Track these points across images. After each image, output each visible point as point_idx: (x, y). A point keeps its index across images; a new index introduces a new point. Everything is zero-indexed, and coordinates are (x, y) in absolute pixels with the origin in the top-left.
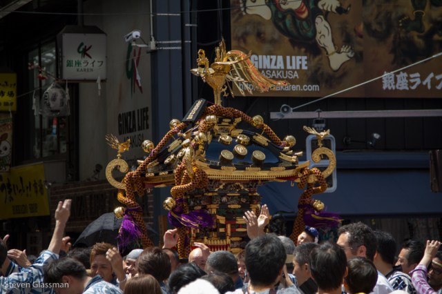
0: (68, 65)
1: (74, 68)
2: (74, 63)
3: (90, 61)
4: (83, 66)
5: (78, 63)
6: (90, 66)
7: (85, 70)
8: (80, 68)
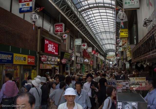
0: (125, 4)
1: (128, 5)
2: (127, 3)
3: (133, 2)
4: (131, 3)
5: (129, 3)
6: (133, 3)
7: (131, 5)
8: (130, 4)
